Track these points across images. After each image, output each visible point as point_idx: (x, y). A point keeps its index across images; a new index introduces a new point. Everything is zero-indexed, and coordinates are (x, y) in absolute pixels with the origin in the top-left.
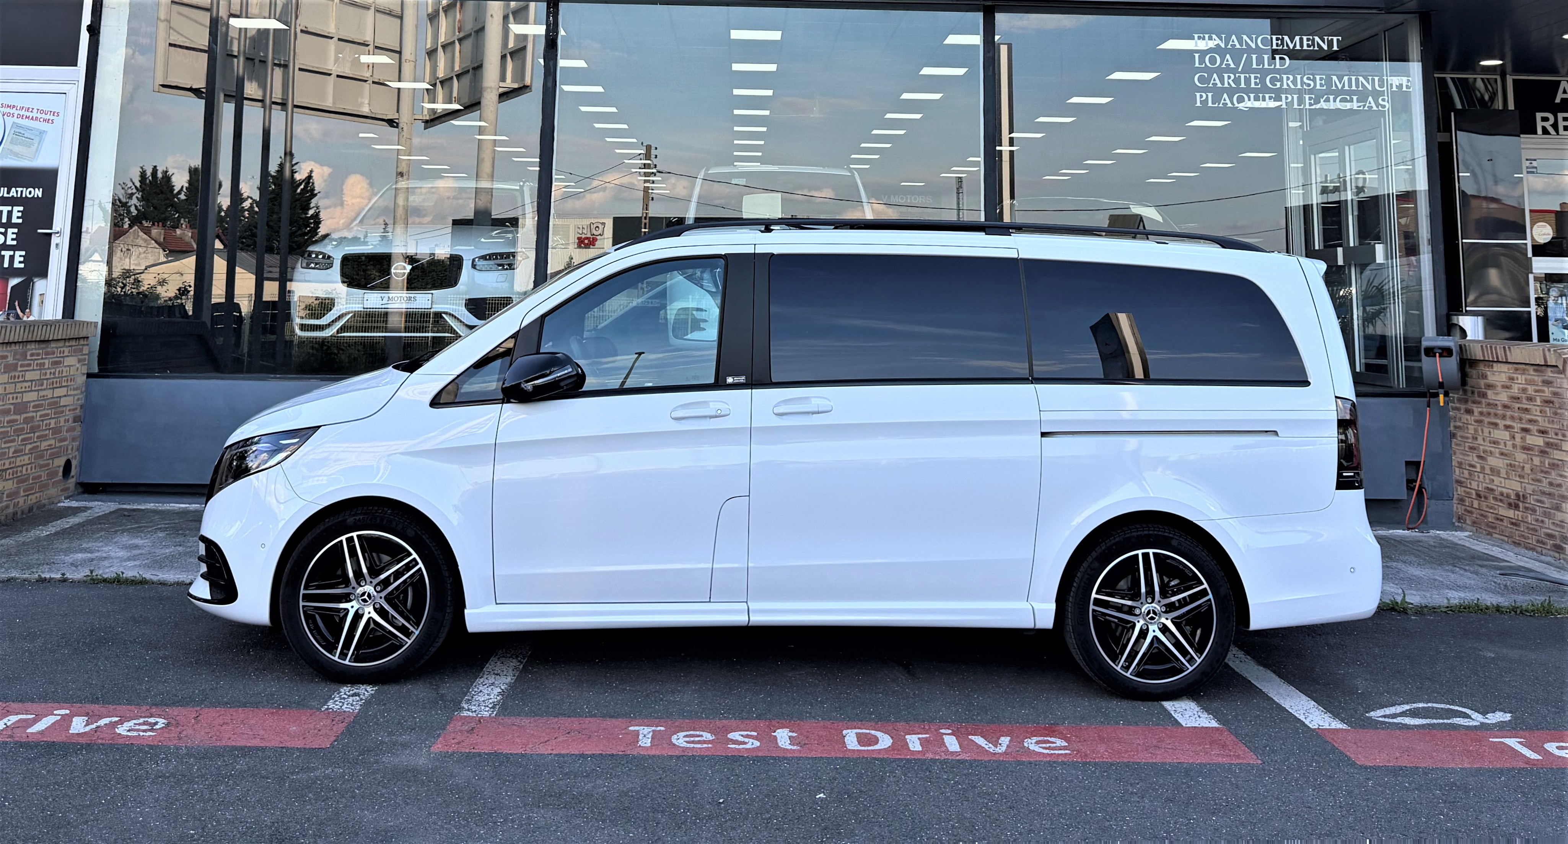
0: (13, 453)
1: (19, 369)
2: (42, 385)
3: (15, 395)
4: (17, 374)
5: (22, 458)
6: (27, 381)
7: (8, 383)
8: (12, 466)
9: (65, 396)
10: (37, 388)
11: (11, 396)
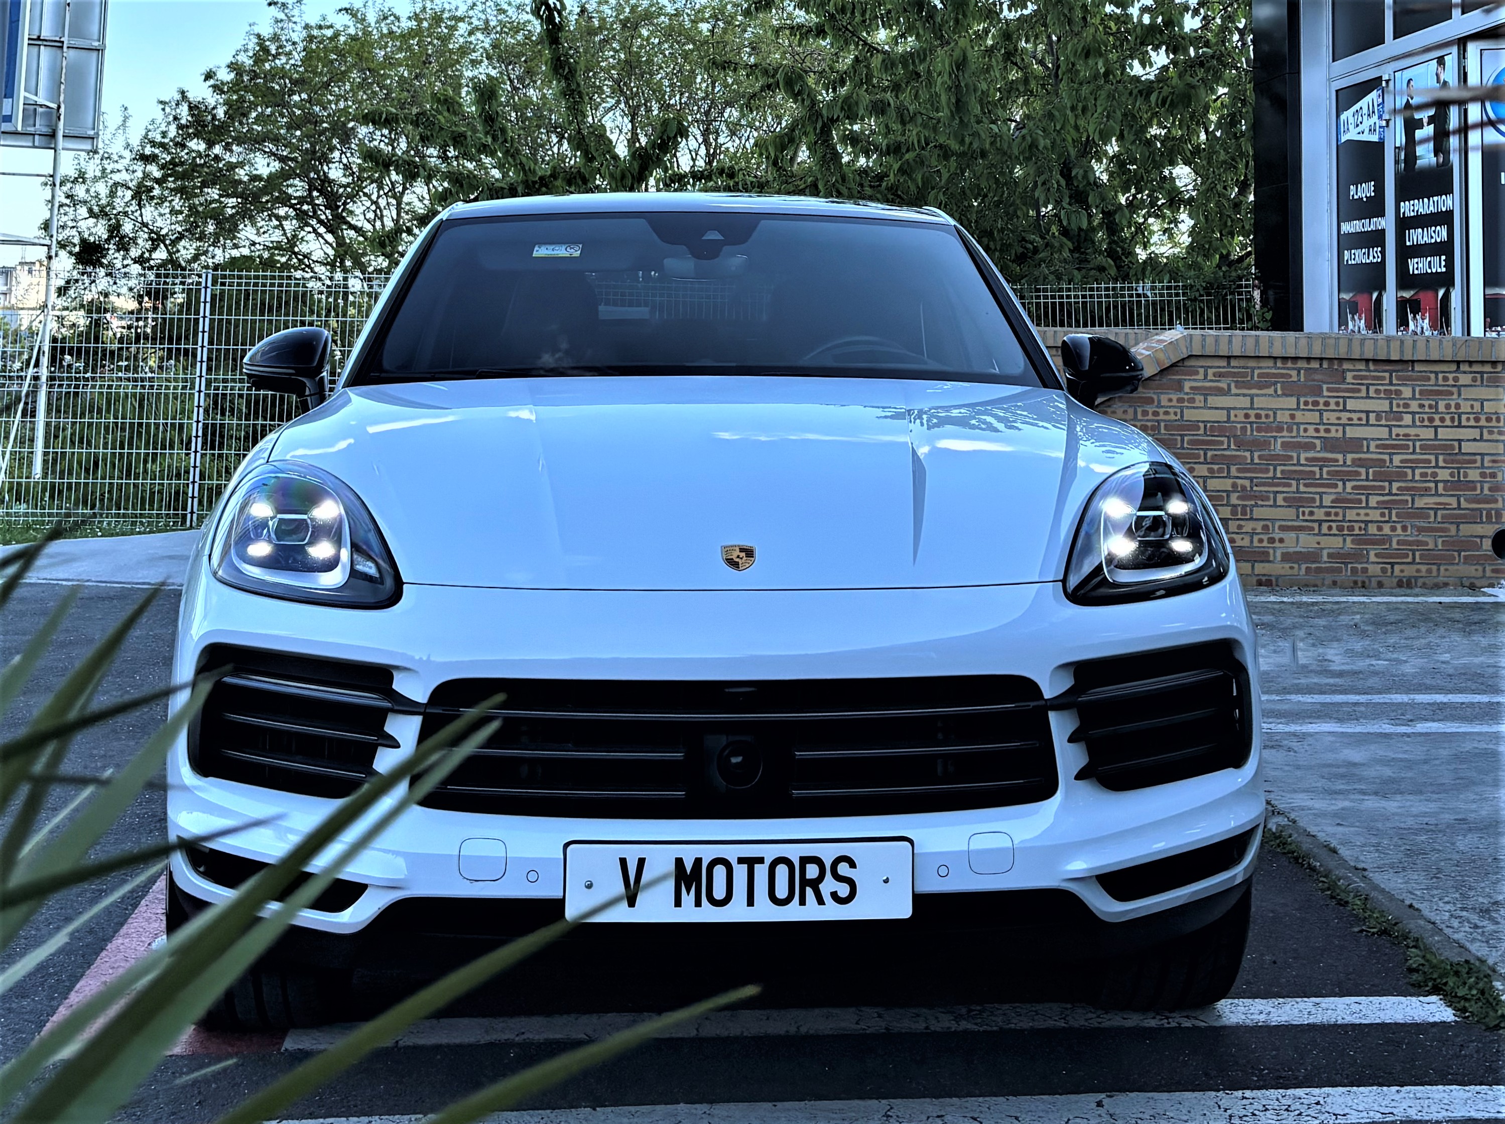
0: (1332, 502)
1: (1325, 393)
2: (1401, 419)
3: (1322, 428)
4: (1322, 401)
5: (1362, 512)
6: (1355, 411)
7: (1298, 408)
8: (1333, 518)
9: (1475, 440)
10: (1383, 422)
11: (1311, 428)
